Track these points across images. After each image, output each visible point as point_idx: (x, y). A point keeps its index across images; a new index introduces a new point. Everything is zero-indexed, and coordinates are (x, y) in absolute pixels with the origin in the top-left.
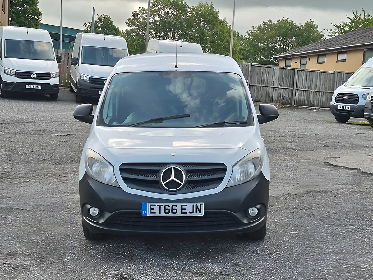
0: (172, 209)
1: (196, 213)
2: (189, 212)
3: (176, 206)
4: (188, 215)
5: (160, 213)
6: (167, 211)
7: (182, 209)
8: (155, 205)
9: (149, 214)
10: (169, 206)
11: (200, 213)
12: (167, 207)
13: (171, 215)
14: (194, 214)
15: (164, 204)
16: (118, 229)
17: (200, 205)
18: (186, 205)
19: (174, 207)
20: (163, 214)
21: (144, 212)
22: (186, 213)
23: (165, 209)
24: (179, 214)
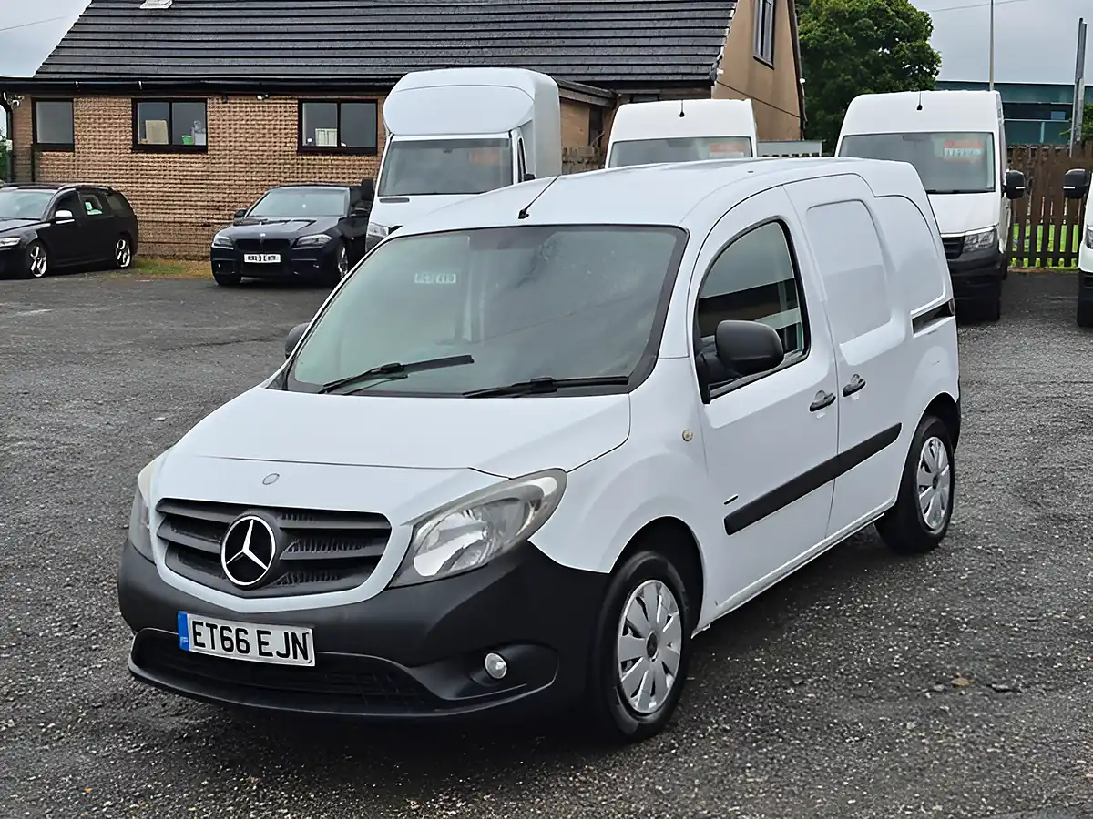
0: (239, 641)
1: (295, 657)
2: (278, 653)
3: (246, 633)
4: (275, 660)
5: (213, 648)
6: (228, 644)
7: (261, 643)
8: (201, 624)
9: (193, 648)
10: (231, 631)
11: (306, 657)
12: (226, 633)
13: (235, 655)
14: (290, 661)
15: (220, 623)
16: (170, 683)
17: (304, 635)
18: (269, 633)
19: (242, 636)
20: (219, 652)
21: (184, 640)
22: (271, 655)
23: (224, 639)
24: (253, 656)
